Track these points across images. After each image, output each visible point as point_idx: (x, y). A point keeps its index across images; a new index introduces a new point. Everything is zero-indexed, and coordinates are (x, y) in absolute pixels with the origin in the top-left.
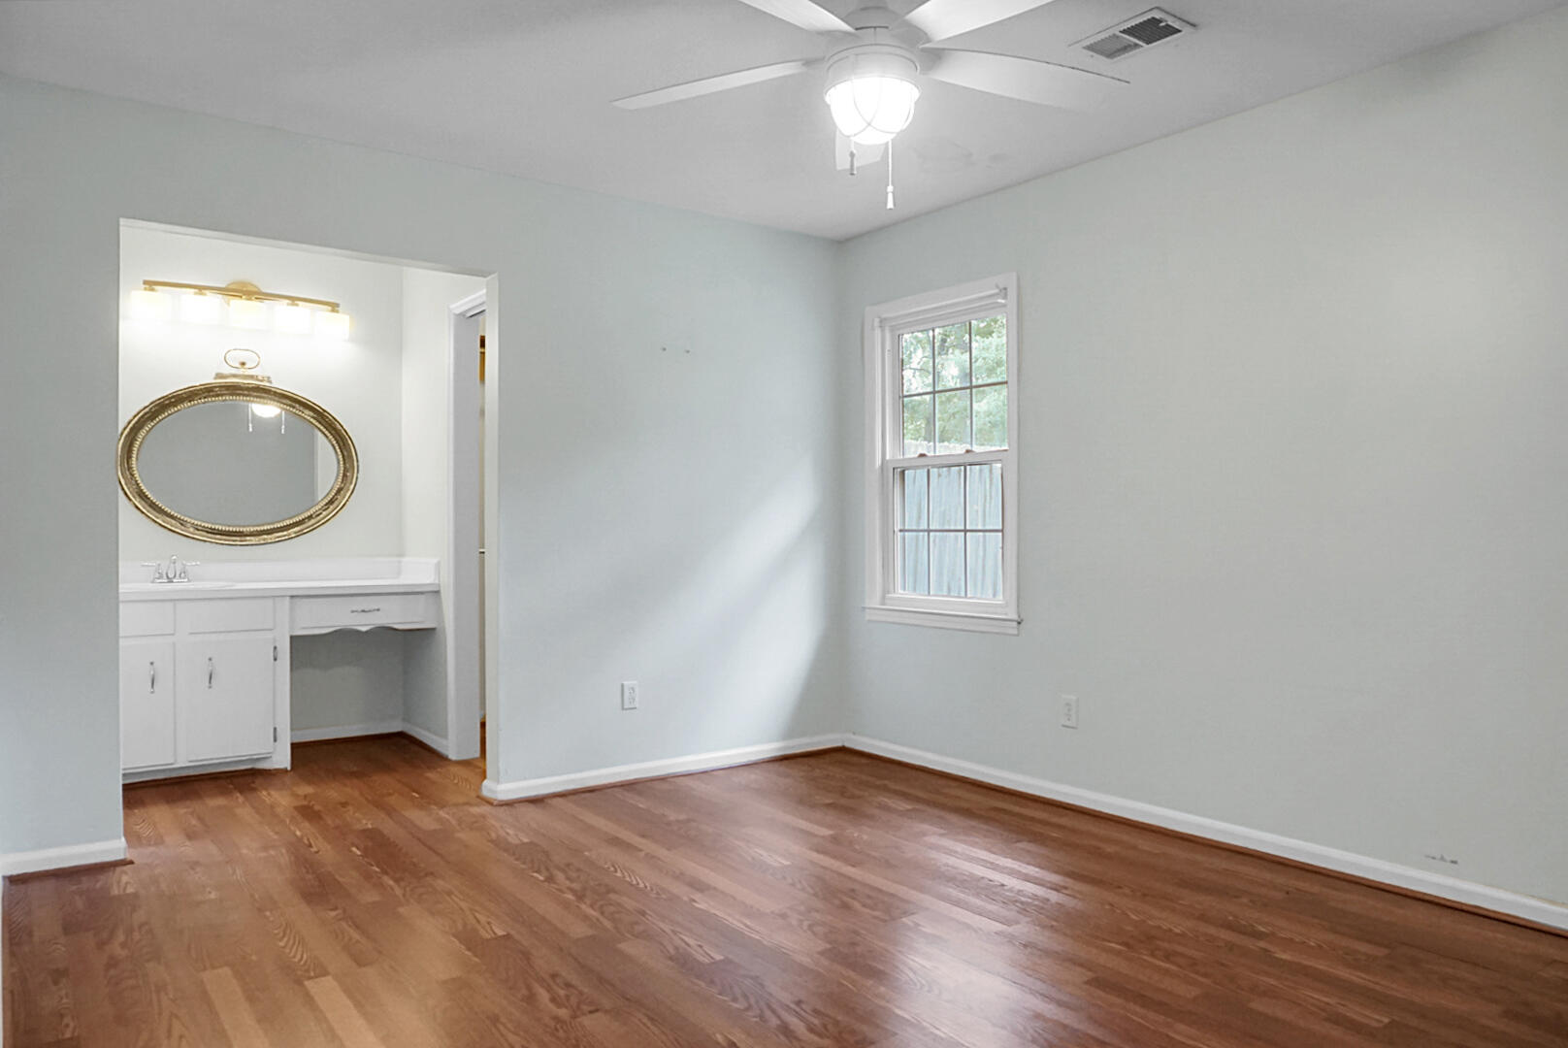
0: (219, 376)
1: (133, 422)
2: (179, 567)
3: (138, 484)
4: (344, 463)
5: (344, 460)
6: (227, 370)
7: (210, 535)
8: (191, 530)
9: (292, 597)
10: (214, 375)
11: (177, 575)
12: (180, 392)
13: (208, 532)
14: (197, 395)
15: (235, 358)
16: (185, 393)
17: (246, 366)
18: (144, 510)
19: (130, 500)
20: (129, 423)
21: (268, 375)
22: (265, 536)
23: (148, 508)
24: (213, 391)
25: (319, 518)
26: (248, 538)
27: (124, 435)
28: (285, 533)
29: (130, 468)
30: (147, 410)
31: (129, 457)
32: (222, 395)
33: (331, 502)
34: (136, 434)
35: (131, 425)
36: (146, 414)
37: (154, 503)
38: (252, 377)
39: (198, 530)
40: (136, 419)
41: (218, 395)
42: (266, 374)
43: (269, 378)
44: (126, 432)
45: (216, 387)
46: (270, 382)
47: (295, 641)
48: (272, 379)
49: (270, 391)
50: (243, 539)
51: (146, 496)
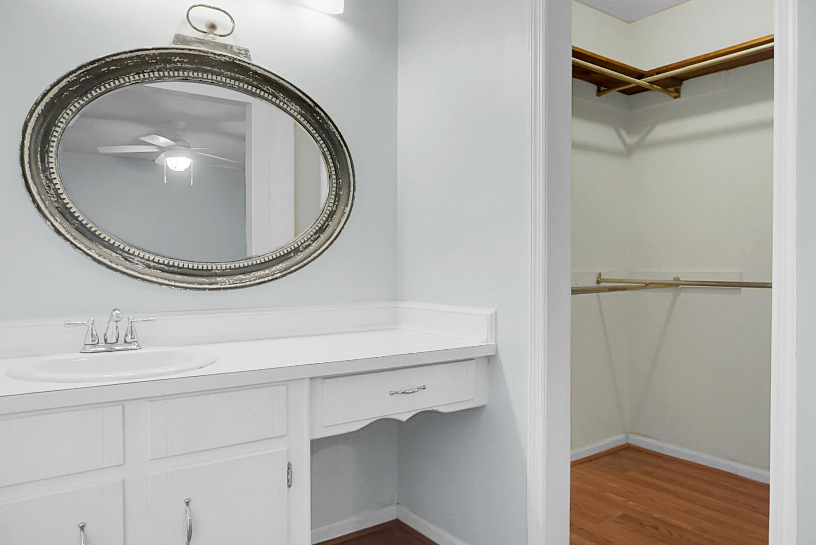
0: (179, 39)
1: (51, 95)
2: (123, 326)
3: (58, 195)
4: (337, 179)
5: (336, 174)
6: (190, 33)
7: (166, 275)
8: (140, 267)
9: (311, 378)
10: (172, 39)
11: (121, 340)
12: (123, 56)
13: (163, 271)
14: (148, 64)
15: (202, 16)
16: (131, 58)
17: (216, 32)
18: (68, 236)
19: (47, 218)
20: (45, 95)
21: (246, 47)
22: (242, 276)
23: (75, 233)
24: (170, 62)
25: (308, 251)
26: (219, 279)
27: (35, 115)
28: (267, 271)
29: (45, 170)
30: (73, 77)
31: (44, 153)
32: (184, 69)
33: (321, 230)
34: (55, 117)
35: (47, 99)
36: (70, 84)
37: (84, 226)
38: (225, 47)
39: (149, 267)
40: (56, 90)
41: (178, 69)
42: (243, 46)
43: (247, 51)
44: (39, 110)
45: (176, 55)
46: (249, 57)
47: (317, 445)
48: (251, 53)
49: (249, 70)
50: (213, 280)
51: (72, 214)
